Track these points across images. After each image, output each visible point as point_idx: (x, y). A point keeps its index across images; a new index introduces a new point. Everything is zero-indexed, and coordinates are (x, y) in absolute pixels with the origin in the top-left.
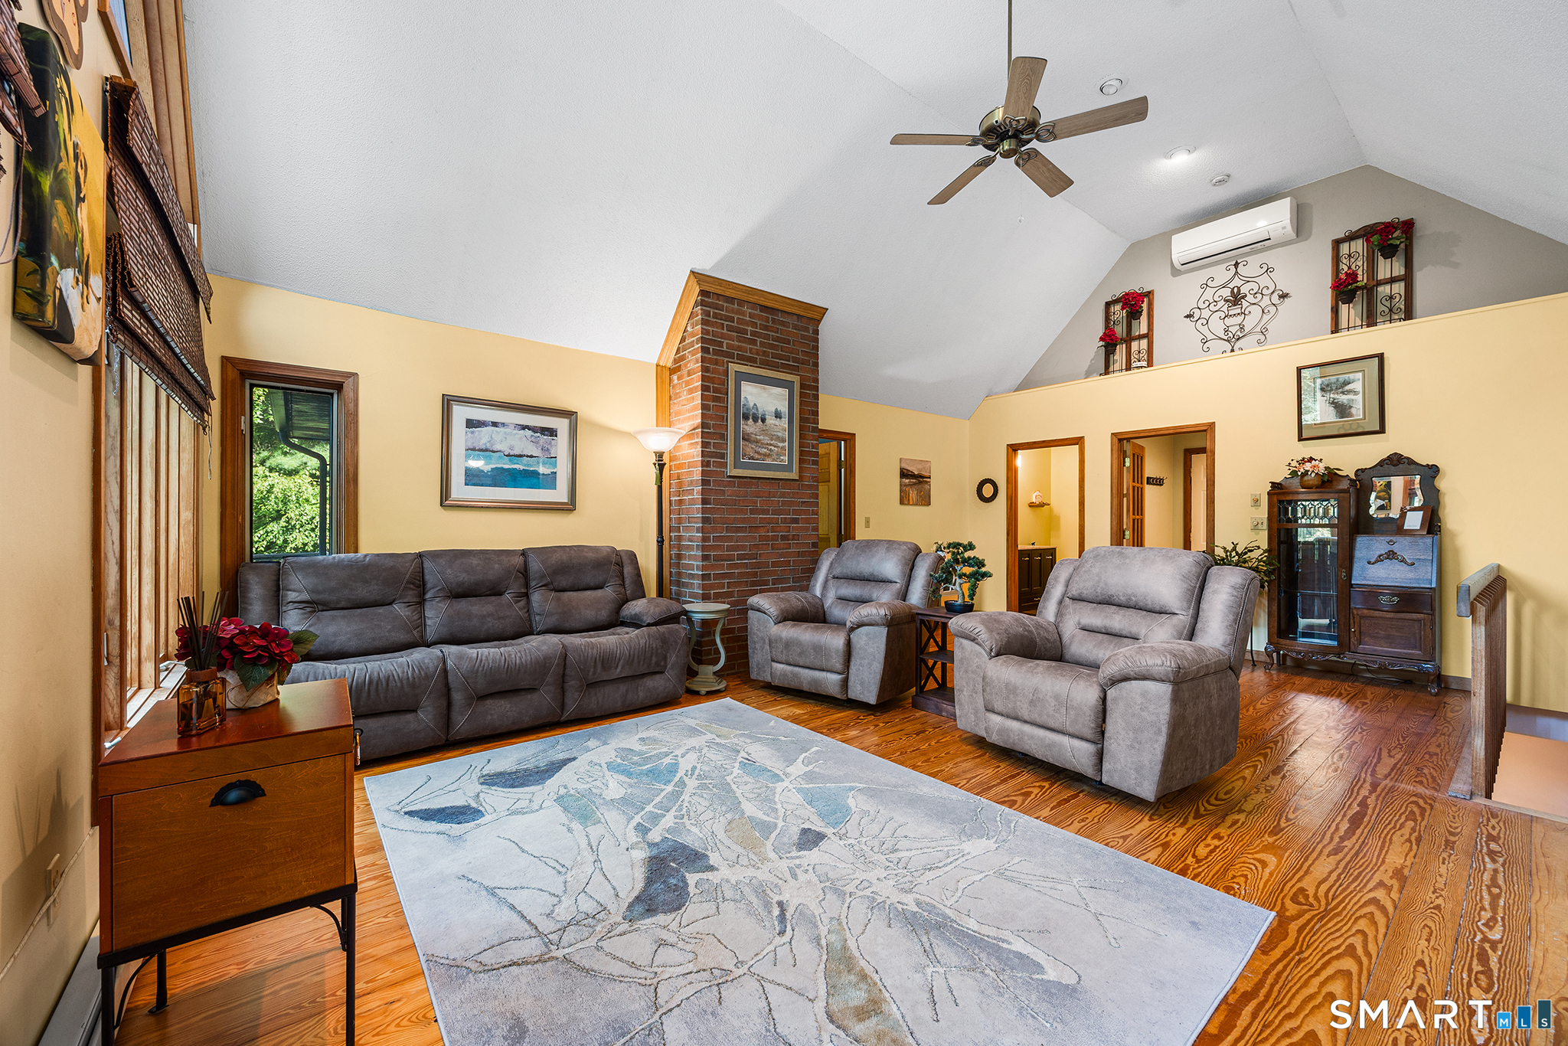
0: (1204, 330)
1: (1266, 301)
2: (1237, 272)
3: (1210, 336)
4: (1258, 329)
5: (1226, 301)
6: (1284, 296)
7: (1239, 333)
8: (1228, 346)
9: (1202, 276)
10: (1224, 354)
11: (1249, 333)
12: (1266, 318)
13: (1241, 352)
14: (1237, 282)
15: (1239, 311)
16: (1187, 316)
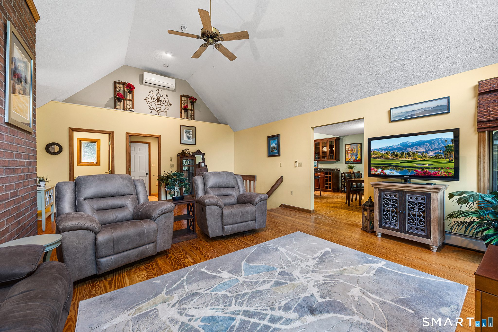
0: (150, 105)
1: (166, 104)
2: (159, 92)
3: (152, 108)
4: (165, 111)
5: (157, 99)
6: (171, 104)
7: (160, 110)
8: (157, 113)
9: (150, 89)
10: (156, 115)
11: (162, 111)
12: (167, 109)
13: (160, 116)
14: (159, 95)
15: (160, 104)
16: (145, 99)
